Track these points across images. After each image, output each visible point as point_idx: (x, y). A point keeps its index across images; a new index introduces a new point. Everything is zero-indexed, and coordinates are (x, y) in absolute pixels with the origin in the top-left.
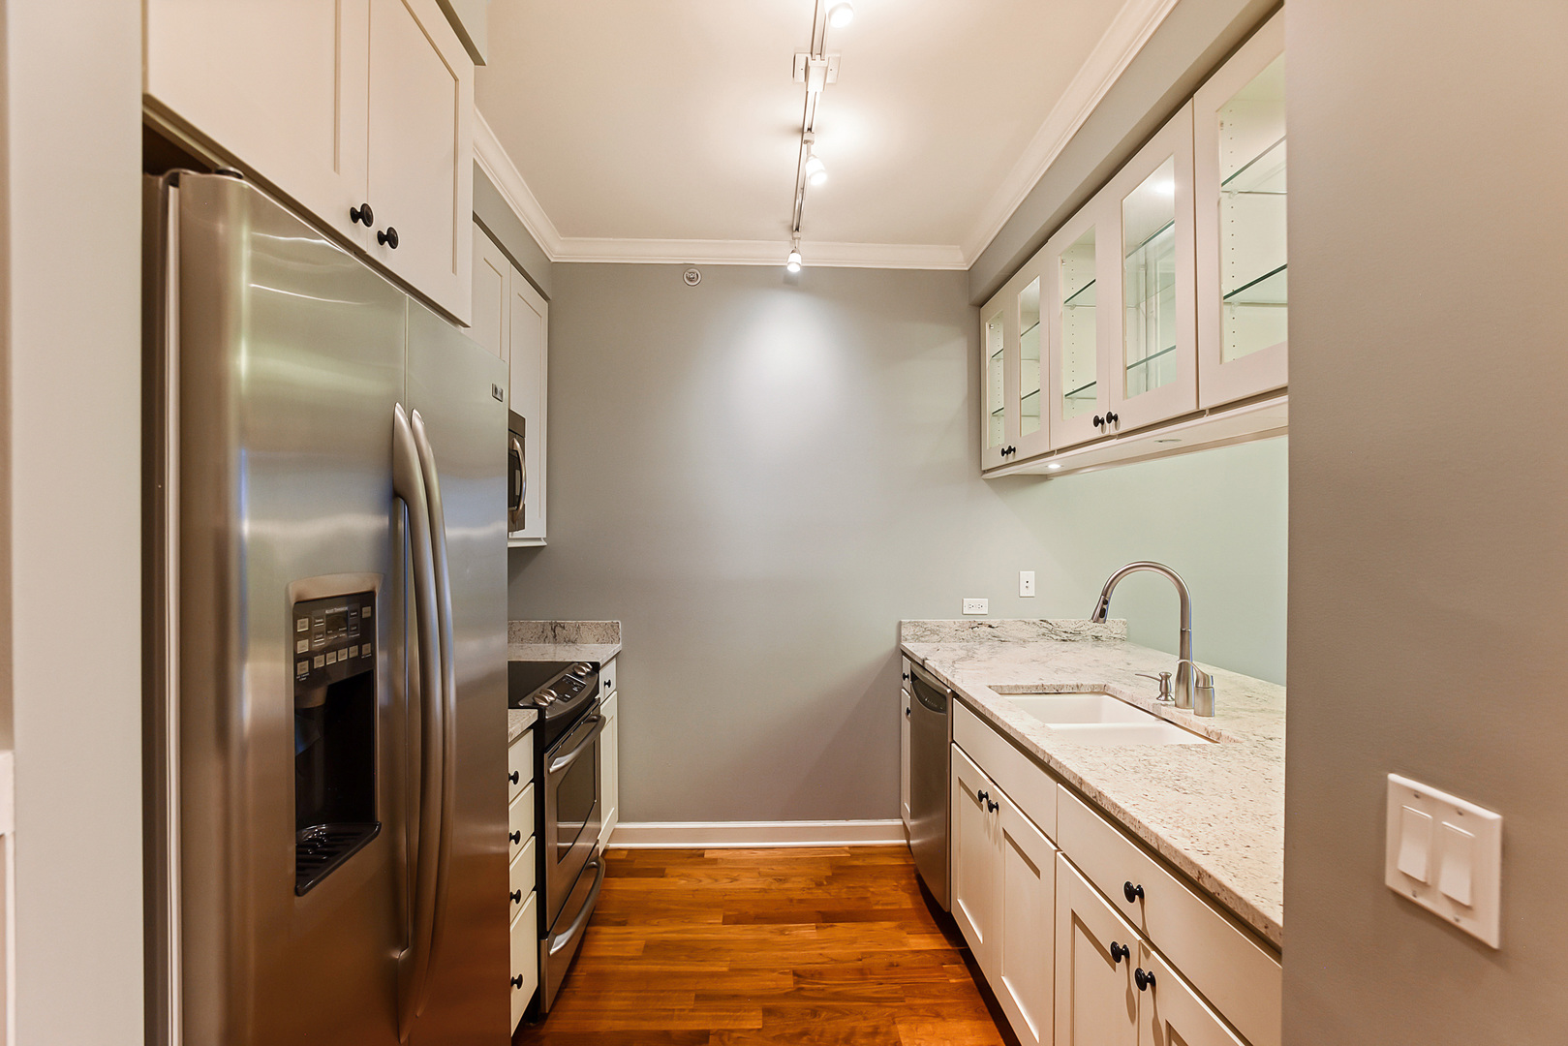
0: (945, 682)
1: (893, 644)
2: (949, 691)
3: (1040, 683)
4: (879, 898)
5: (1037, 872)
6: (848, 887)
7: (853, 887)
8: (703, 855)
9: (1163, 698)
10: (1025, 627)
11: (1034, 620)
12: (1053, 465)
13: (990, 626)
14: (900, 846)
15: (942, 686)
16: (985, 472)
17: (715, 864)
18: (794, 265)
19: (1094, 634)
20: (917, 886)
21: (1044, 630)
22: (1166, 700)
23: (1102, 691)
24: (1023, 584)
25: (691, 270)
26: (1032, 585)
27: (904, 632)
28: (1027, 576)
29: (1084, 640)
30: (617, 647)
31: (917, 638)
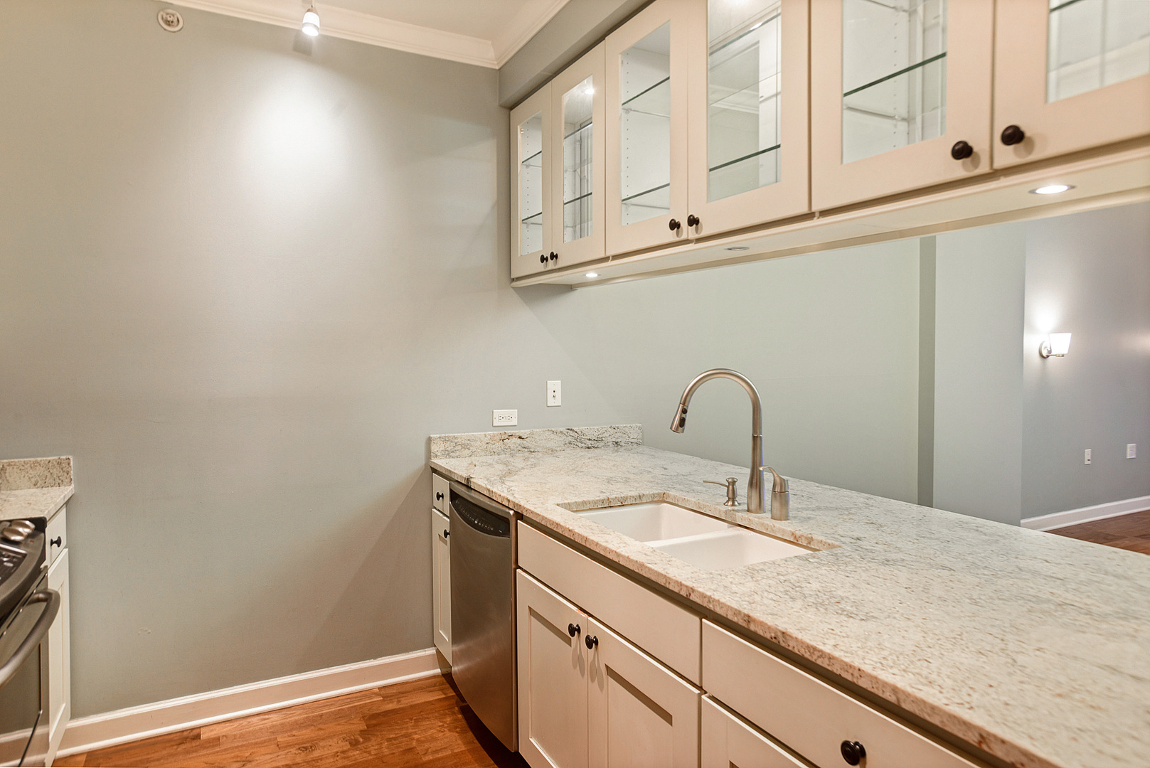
0: (506, 503)
1: (421, 462)
2: (512, 512)
3: (603, 496)
4: (427, 745)
5: (667, 717)
6: (389, 740)
7: (395, 739)
8: (198, 736)
9: (730, 503)
10: (553, 436)
11: (561, 429)
12: (591, 275)
13: (520, 438)
14: (434, 677)
15: (500, 507)
16: (513, 280)
17: (218, 745)
18: (311, 28)
19: (614, 440)
20: (464, 722)
21: (570, 439)
22: (733, 505)
23: (661, 499)
24: (550, 394)
25: (170, 11)
26: (558, 394)
27: (434, 448)
28: (555, 385)
29: (606, 446)
30: (67, 491)
31: (448, 454)
